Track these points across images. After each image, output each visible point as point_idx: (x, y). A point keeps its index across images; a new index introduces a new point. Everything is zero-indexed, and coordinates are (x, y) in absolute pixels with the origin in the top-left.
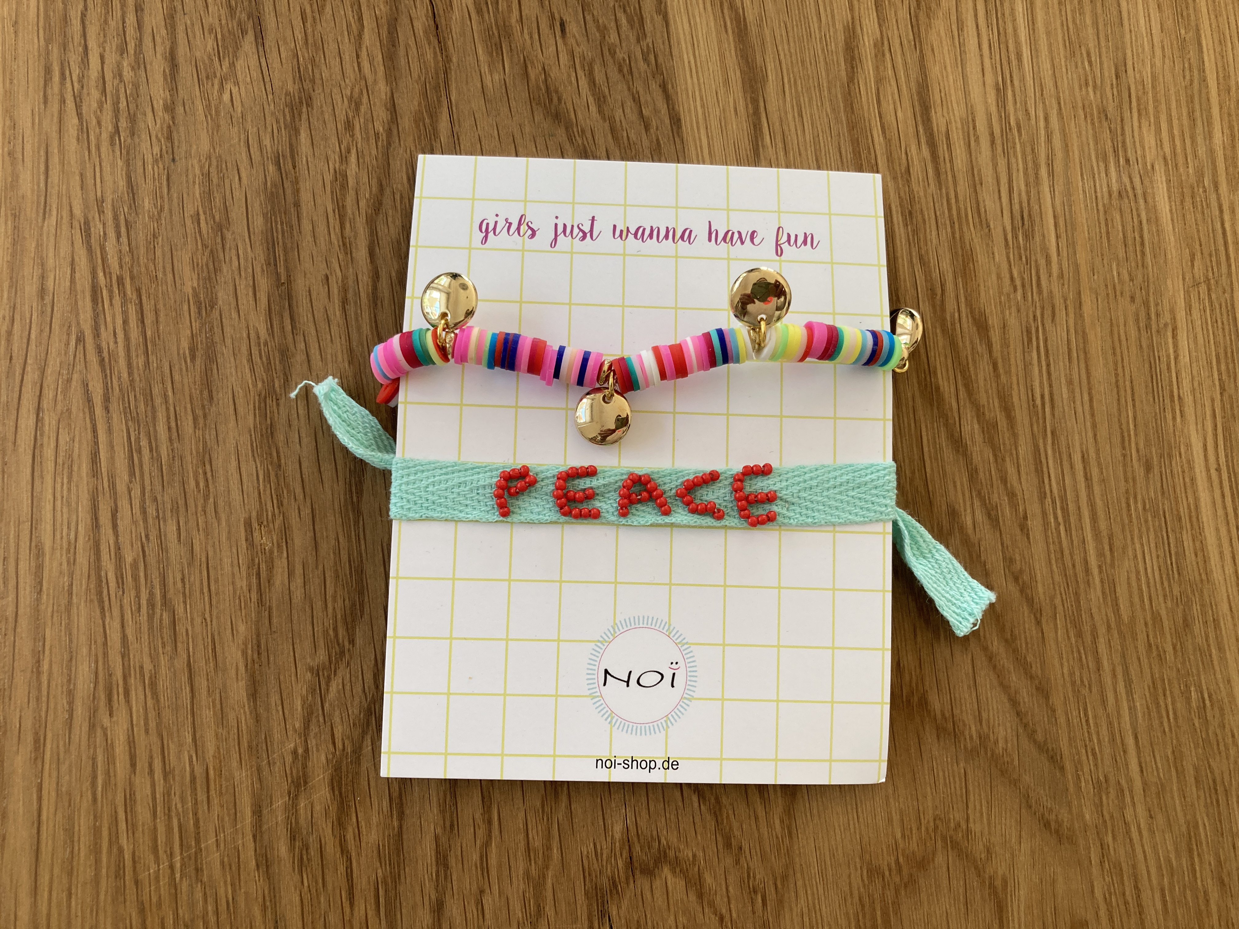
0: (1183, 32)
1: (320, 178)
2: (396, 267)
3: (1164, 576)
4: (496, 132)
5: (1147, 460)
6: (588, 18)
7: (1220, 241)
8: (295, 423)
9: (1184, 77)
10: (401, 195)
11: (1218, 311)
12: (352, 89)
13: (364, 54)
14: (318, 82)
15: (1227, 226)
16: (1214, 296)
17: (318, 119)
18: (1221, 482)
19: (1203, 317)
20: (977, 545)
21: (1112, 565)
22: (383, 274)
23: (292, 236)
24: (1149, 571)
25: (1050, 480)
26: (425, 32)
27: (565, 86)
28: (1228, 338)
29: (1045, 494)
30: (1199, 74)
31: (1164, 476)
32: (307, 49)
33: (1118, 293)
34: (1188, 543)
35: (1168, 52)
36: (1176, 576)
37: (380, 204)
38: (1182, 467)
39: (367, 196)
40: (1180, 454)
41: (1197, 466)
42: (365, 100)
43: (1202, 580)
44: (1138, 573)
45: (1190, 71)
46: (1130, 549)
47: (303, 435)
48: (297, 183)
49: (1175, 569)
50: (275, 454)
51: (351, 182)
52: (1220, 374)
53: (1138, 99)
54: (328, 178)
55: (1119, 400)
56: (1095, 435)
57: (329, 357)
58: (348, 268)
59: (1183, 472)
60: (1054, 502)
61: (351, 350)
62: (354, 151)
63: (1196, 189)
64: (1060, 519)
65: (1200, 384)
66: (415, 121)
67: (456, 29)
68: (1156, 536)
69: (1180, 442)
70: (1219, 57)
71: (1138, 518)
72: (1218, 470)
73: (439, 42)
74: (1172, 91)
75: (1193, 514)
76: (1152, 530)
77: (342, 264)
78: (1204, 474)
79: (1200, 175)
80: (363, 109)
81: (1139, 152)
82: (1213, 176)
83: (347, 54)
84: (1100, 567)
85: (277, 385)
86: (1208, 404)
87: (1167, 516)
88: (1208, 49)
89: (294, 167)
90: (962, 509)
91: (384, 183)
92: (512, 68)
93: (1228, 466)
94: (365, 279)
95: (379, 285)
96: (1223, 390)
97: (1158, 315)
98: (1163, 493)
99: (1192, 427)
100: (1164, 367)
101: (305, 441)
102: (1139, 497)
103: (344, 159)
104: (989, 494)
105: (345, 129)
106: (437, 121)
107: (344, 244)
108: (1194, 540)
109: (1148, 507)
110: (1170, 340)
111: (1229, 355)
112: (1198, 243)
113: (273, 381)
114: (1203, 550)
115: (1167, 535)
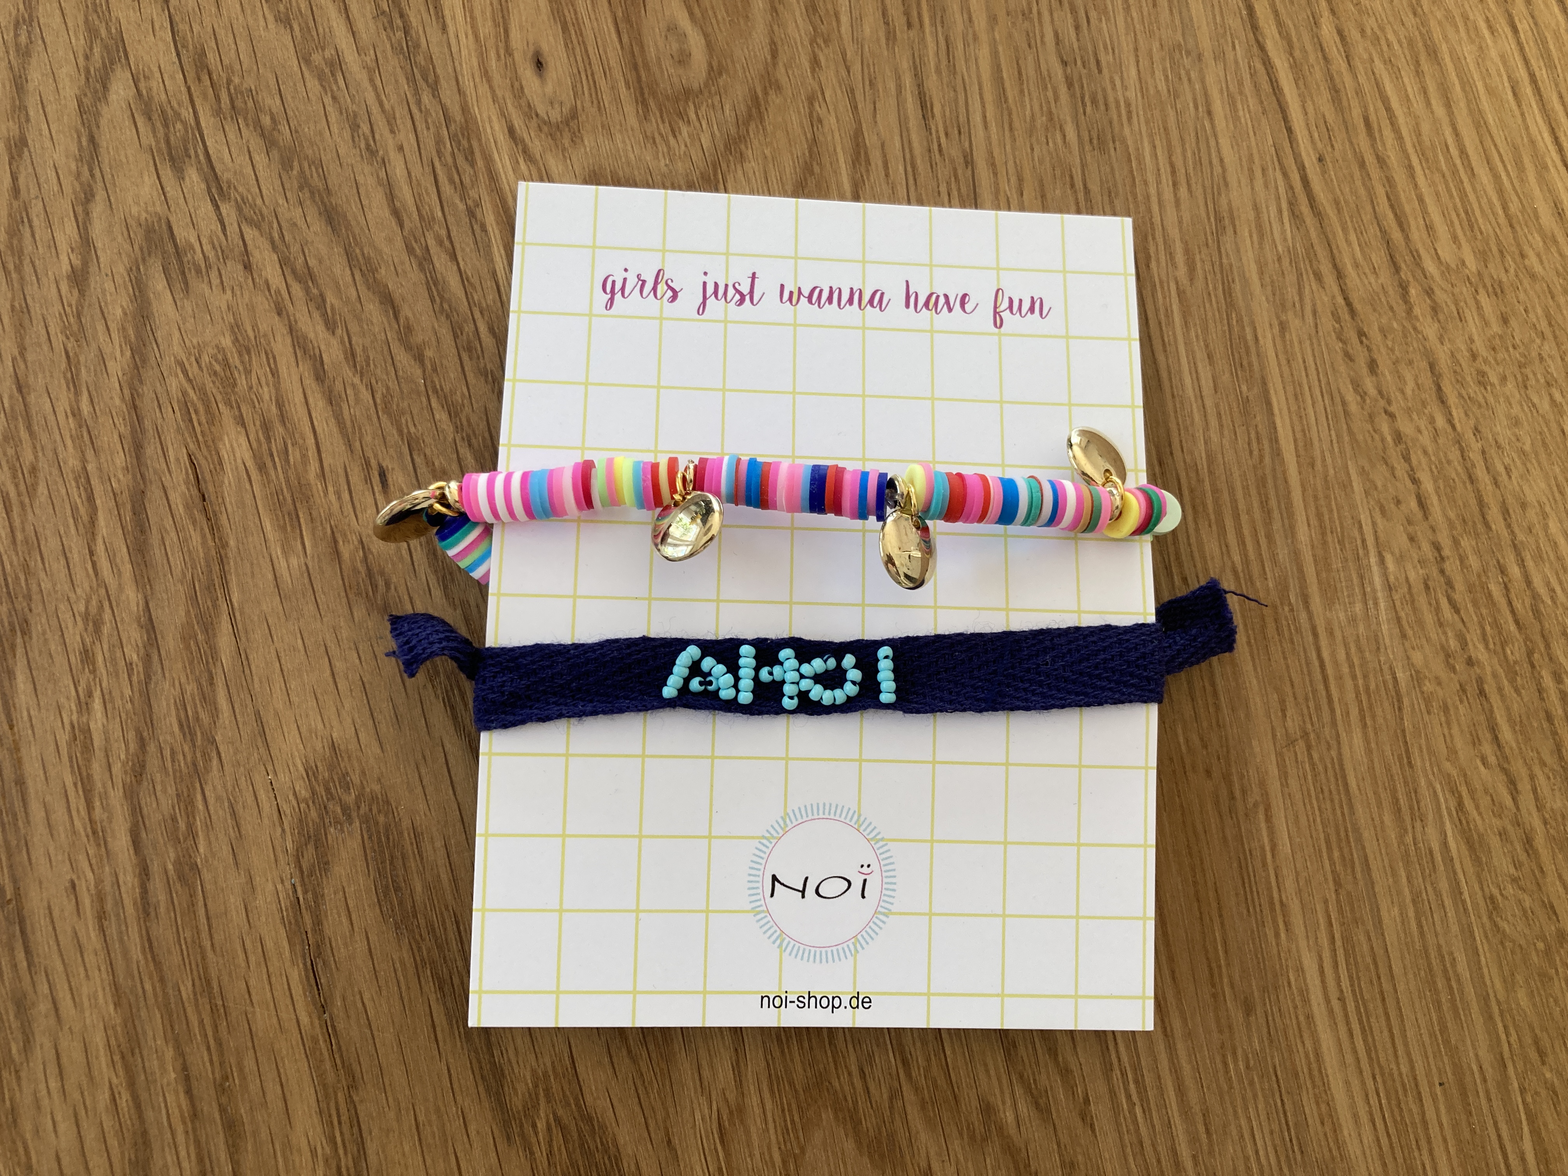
0: (1244, 388)
1: (50, 738)
2: (172, 855)
3: (1283, 1159)
4: (300, 641)
5: (1246, 998)
6: (419, 460)
7: (1318, 676)
8: (45, 1102)
9: (1251, 452)
10: (172, 750)
11: (1323, 776)
12: (88, 602)
13: (100, 548)
14: (36, 597)
15: (1326, 654)
16: (1316, 756)
17: (40, 652)
18: (1346, 1016)
19: (1304, 788)
20: (1024, 1150)
21: (1211, 1152)
22: (155, 868)
23: (17, 830)
24: (1262, 1153)
25: (1116, 1044)
26: (187, 507)
27: (393, 565)
28: (1339, 812)
29: (1111, 1064)
30: (1271, 447)
31: (1270, 1018)
32: (16, 550)
33: (1189, 767)
34: (1310, 1108)
35: (1227, 420)
36: (1299, 1157)
37: (143, 767)
38: (1293, 1000)
39: (123, 757)
40: (1289, 983)
41: (1313, 997)
42: (107, 616)
43: (1333, 1158)
44: (1247, 1159)
45: (1258, 443)
46: (1233, 1127)
47: (59, 1118)
48: (18, 750)
49: (1296, 1148)
50: (21, 1150)
51: (98, 741)
52: (1332, 863)
53: (1192, 491)
54: (64, 738)
55: (1201, 919)
56: (1173, 972)
57: (85, 1000)
58: (103, 866)
59: (1296, 1007)
60: (1124, 1074)
61: (116, 986)
62: (97, 694)
63: (1280, 610)
64: (1135, 1098)
65: (1308, 882)
66: (183, 638)
67: (230, 498)
68: (1267, 1103)
69: (1287, 966)
70: (1295, 418)
71: (1240, 1081)
72: (1341, 999)
73: (209, 519)
74: (1236, 475)
75: (1314, 1066)
76: (1260, 1094)
77: (93, 861)
78: (1323, 1006)
79: (1283, 589)
80: (106, 629)
81: (1199, 565)
82: (1301, 588)
83: (75, 551)
84: (1194, 1157)
85: (14, 1051)
86: (1319, 907)
87: (1279, 1073)
88: (1280, 410)
89: (11, 727)
90: (1000, 1103)
91: (145, 734)
92: (315, 546)
93: (1353, 991)
94: (129, 880)
95: (151, 887)
96: (1338, 884)
97: (1244, 792)
98: (1271, 1042)
99: (1303, 943)
100: (1258, 864)
101: (62, 1127)
102: (1240, 1052)
103: (84, 706)
104: (1034, 1074)
105: (82, 661)
106: (215, 635)
107: (94, 832)
108: (1317, 1103)
109: (1252, 1063)
110: (1263, 825)
111: (1343, 834)
112: (1288, 684)
113: (9, 1044)
114: (1331, 1116)
115: (1282, 1100)
